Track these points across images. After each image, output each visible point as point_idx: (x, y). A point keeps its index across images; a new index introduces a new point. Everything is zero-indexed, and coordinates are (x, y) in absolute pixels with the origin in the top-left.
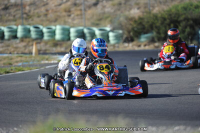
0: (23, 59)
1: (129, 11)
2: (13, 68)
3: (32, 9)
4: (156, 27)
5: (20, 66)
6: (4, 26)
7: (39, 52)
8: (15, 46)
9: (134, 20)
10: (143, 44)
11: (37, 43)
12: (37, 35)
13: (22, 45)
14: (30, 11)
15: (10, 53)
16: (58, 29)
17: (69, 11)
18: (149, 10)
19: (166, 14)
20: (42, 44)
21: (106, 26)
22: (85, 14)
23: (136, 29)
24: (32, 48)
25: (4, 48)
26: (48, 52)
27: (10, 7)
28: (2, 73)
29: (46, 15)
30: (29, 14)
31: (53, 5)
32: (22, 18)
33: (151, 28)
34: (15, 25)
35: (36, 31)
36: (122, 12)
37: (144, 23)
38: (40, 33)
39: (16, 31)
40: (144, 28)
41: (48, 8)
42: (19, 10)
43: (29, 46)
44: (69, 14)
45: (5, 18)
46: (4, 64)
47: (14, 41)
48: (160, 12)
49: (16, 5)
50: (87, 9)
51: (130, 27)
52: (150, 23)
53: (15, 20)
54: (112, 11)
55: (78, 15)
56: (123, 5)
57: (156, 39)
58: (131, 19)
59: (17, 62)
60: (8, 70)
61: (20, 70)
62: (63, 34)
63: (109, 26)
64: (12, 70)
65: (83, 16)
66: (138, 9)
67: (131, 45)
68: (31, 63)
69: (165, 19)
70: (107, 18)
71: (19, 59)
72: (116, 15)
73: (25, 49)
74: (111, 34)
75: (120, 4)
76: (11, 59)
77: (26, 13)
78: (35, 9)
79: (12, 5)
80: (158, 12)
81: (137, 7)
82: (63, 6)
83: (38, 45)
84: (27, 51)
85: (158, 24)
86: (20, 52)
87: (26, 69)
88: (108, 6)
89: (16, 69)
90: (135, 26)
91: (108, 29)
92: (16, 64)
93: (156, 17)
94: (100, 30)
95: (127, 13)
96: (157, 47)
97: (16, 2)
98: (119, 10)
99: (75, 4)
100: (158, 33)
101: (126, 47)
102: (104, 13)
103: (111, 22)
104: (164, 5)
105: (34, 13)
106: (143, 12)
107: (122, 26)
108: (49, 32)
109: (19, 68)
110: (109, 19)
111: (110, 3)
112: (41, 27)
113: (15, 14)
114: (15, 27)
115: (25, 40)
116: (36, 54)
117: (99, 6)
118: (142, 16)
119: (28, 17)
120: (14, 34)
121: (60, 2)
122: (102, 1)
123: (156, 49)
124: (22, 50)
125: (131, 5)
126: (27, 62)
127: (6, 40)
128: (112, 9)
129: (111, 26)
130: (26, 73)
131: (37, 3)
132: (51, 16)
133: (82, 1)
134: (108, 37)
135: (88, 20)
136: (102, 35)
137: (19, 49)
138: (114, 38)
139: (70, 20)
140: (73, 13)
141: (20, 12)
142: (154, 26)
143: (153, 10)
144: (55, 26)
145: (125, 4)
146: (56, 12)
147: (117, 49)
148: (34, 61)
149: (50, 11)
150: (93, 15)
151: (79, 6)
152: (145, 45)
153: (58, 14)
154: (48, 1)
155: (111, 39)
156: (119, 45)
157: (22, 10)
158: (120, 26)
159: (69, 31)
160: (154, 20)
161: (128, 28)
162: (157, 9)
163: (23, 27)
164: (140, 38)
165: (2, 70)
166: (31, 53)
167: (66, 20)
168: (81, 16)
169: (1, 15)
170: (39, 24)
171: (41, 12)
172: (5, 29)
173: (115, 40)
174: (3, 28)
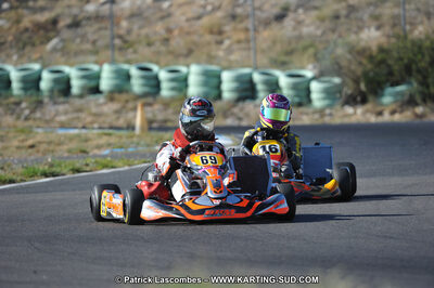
0: (113, 140)
1: (356, 33)
2: (90, 160)
3: (135, 27)
4: (419, 71)
5: (105, 156)
6: (71, 65)
7: (150, 125)
8: (94, 110)
9: (368, 53)
10: (388, 109)
11: (144, 105)
12: (144, 85)
13: (111, 107)
14: (129, 32)
15: (84, 127)
16: (194, 73)
17: (220, 33)
18: (404, 30)
20: (157, 107)
21: (303, 68)
22: (255, 39)
23: (371, 74)
24: (135, 117)
25: (70, 116)
26: (169, 124)
27: (84, 22)
28: (64, 171)
29: (166, 41)
30: (128, 38)
31: (183, 18)
32: (112, 47)
33: (408, 72)
34: (96, 63)
35: (143, 77)
36: (340, 36)
37: (390, 62)
38: (153, 82)
39: (97, 77)
40: (391, 73)
41: (172, 26)
42: (106, 28)
43: (127, 112)
44: (219, 38)
45: (73, 47)
46: (69, 151)
47: (92, 97)
48: (427, 38)
49: (98, 17)
50: (261, 29)
51: (359, 71)
52: (406, 61)
53: (96, 52)
54: (319, 32)
55: (239, 42)
56: (342, 20)
57: (419, 100)
58: (362, 52)
59: (99, 147)
60: (78, 165)
61: (106, 166)
62: (205, 84)
63: (310, 66)
64: (87, 165)
65: (252, 44)
66: (378, 28)
67: (360, 110)
68: (130, 150)
70: (305, 48)
71: (104, 140)
72: (327, 42)
73: (118, 118)
74: (315, 86)
75: (337, 17)
76: (87, 140)
77: (120, 37)
78: (140, 28)
79: (89, 18)
80: (423, 37)
81: (375, 23)
82: (205, 21)
83: (149, 109)
84: (121, 122)
85: (423, 64)
86: (106, 125)
87: (120, 164)
88: (308, 21)
89: (96, 162)
90: (370, 67)
91: (309, 74)
92: (96, 152)
93: (418, 47)
94: (291, 76)
95: (352, 38)
96: (417, 116)
97: (97, 12)
98: (333, 31)
99: (234, 17)
100: (424, 83)
101: (348, 115)
102: (300, 38)
103: (316, 58)
105: (139, 35)
106: (388, 36)
107: (340, 68)
108: (172, 80)
109: (104, 161)
110: (311, 51)
111: (314, 13)
112: (155, 68)
113: (95, 37)
114: (95, 68)
115: (117, 96)
116: (142, 129)
117: (289, 22)
118: (386, 46)
119: (125, 45)
120: (93, 84)
121: (201, 11)
122: (295, 11)
123: (418, 121)
124: (111, 119)
125: (361, 20)
126: (121, 147)
127: (75, 97)
128: (318, 28)
129: (315, 67)
130: (119, 172)
131: (146, 14)
132: (178, 43)
134: (308, 91)
135: (263, 51)
136: (294, 87)
137: (101, 119)
138: (322, 95)
139: (221, 53)
140: (229, 38)
141: (107, 33)
142: (414, 67)
143: (411, 31)
144: (188, 66)
145: (347, 16)
146: (188, 33)
147: (327, 120)
148: (138, 144)
149: (176, 32)
150: (274, 42)
151: (241, 21)
152: (393, 112)
153: (195, 38)
154: (173, 9)
155: (314, 96)
156: (334, 112)
157: (112, 30)
158: (336, 67)
159: (219, 77)
160: (415, 55)
161: (353, 72)
162: (421, 28)
163: (113, 67)
164: (382, 95)
165: (66, 167)
166: (131, 127)
167: (213, 53)
168: (247, 43)
169: (63, 40)
170: (151, 62)
171: (155, 33)
172: (72, 72)
173: (324, 99)
174: (67, 70)
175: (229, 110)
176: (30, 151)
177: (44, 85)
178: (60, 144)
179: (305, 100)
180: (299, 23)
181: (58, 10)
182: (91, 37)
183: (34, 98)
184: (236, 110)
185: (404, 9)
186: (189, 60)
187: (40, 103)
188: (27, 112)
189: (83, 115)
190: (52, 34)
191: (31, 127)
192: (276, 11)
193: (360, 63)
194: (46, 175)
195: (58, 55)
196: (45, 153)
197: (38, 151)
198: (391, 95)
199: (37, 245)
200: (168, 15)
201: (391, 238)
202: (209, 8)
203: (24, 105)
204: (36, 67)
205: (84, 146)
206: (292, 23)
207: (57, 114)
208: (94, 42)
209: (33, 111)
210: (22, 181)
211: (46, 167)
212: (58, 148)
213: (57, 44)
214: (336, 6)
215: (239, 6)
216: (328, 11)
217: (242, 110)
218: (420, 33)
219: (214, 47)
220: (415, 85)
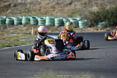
0: (26, 37)
1: (91, 8)
2: (20, 43)
3: (31, 6)
4: (108, 18)
5: (24, 41)
6: (14, 17)
8: (20, 29)
9: (94, 13)
10: (100, 28)
11: (34, 28)
12: (34, 22)
13: (25, 28)
14: (30, 8)
15: (18, 34)
16: (47, 19)
17: (54, 8)
18: (104, 7)
19: (114, 10)
20: (37, 28)
21: (77, 17)
22: (64, 9)
23: (95, 19)
24: (32, 31)
25: (15, 30)
27: (17, 5)
28: (13, 45)
29: (40, 10)
30: (29, 9)
31: (44, 4)
32: (25, 12)
33: (105, 18)
34: (21, 16)
35: (34, 20)
36: (87, 9)
37: (100, 16)
38: (36, 21)
39: (21, 20)
40: (100, 19)
41: (41, 6)
42: (23, 7)
43: (29, 30)
44: (54, 9)
45: (15, 12)
46: (14, 40)
47: (20, 26)
48: (110, 9)
49: (21, 4)
50: (65, 7)
51: (92, 18)
52: (104, 15)
53: (21, 13)
54: (81, 8)
55: (59, 10)
56: (87, 4)
57: (108, 25)
59: (22, 39)
60: (16, 44)
61: (24, 44)
62: (50, 22)
63: (79, 17)
64: (19, 44)
65: (63, 11)
66: (97, 6)
67: (92, 29)
68: (30, 40)
69: (113, 13)
70: (77, 12)
71: (23, 37)
72: (83, 10)
73: (27, 31)
74: (80, 22)
75: (86, 4)
76: (18, 37)
77: (27, 9)
78: (33, 7)
79: (19, 4)
80: (109, 9)
81: (96, 5)
82: (50, 5)
84: (28, 32)
85: (109, 16)
86: (24, 33)
87: (28, 43)
88: (78, 5)
89: (21, 43)
90: (95, 17)
91: (78, 19)
92: (21, 40)
93: (108, 12)
94: (74, 20)
95: (90, 9)
96: (108, 30)
97: (21, 2)
98: (85, 7)
99: (58, 4)
100: (109, 22)
101: (89, 30)
102: (76, 9)
103: (80, 15)
104: (113, 4)
105: (32, 9)
106: (100, 9)
107: (87, 17)
108: (42, 21)
111: (80, 3)
112: (37, 17)
113: (21, 9)
114: (21, 17)
115: (26, 25)
116: (33, 34)
117: (73, 5)
118: (99, 11)
119: (29, 11)
120: (20, 22)
121: (49, 2)
122: (75, 2)
123: (108, 32)
125: (92, 4)
126: (28, 39)
127: (15, 25)
128: (80, 6)
129: (80, 17)
131: (34, 3)
132: (43, 11)
133: (62, 1)
134: (78, 24)
135: (66, 13)
137: (23, 31)
139: (54, 13)
140: (57, 9)
142: (107, 17)
143: (106, 7)
144: (46, 17)
145: (89, 3)
146: (46, 8)
147: (83, 31)
148: (32, 38)
149: (42, 8)
150: (69, 10)
151: (60, 5)
153: (47, 9)
155: (80, 25)
156: (85, 29)
157: (25, 7)
158: (86, 17)
159: (54, 20)
160: (107, 14)
161: (90, 19)
162: (108, 6)
163: (25, 17)
164: (98, 25)
165: (13, 44)
166: (30, 34)
167: (52, 13)
168: (61, 11)
169: (12, 10)
170: (36, 16)
171: (37, 8)
172: (15, 19)
173: (82, 26)
174: (13, 18)
175: (57, 29)
176: (3, 40)
177: (7, 22)
178: (11, 38)
179: (77, 26)
180: (76, 5)
181: (10, 2)
182: (19, 9)
183: (4, 26)
184: (59, 29)
185: (104, 1)
186: (46, 15)
187: (6, 27)
188: (2, 29)
189: (17, 30)
190: (9, 8)
191: (3, 34)
192: (69, 2)
193: (92, 16)
194: (7, 46)
195: (11, 14)
196: (7, 40)
197: (5, 40)
198: (100, 25)
199: (6, 65)
200: (40, 3)
201: (101, 63)
202: (51, 1)
203: (1, 28)
204: (5, 17)
205: (18, 39)
206: (74, 5)
207: (10, 30)
208: (20, 11)
209: (4, 29)
210: (1, 48)
211: (8, 44)
212: (11, 39)
213: (10, 11)
214: (86, 1)
215: (59, 1)
216: (83, 2)
217: (60, 29)
218: (108, 8)
219: (53, 12)
220: (107, 22)
